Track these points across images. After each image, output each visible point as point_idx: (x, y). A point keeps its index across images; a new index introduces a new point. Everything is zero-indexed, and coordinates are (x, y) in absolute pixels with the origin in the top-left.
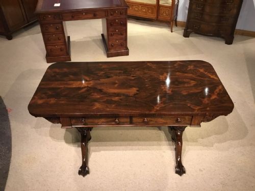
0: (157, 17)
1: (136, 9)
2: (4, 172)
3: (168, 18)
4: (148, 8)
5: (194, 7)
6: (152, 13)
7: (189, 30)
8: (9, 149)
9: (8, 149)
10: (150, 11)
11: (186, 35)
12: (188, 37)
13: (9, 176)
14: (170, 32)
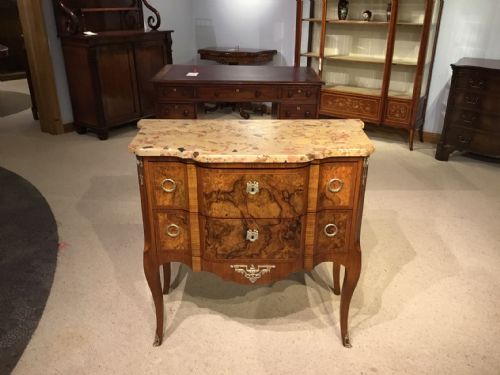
0: (382, 120)
1: (341, 104)
2: (13, 354)
3: (405, 123)
4: (364, 102)
5: (460, 99)
6: (372, 113)
7: (448, 146)
8: (39, 314)
9: (36, 312)
10: (367, 108)
11: (441, 156)
12: (446, 160)
13: (20, 362)
14: (408, 151)
